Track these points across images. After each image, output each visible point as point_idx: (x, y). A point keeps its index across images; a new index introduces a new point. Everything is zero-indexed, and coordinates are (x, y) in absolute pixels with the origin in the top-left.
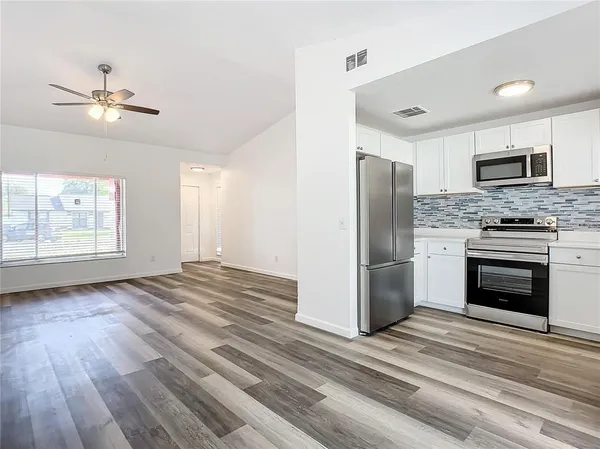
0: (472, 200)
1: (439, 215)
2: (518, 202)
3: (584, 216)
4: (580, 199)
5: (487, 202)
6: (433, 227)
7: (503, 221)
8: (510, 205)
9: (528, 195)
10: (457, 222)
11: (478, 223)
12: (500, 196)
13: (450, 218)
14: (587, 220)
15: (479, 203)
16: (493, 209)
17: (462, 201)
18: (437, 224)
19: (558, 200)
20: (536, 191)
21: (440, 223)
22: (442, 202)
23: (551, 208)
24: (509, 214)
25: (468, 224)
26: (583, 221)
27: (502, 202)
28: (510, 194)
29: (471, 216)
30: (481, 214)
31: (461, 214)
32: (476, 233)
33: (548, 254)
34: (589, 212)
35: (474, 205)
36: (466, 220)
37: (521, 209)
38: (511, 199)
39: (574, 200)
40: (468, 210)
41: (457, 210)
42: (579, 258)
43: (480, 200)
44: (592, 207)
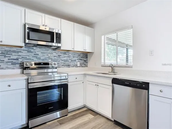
0: (14, 51)
2: (40, 54)
5: (24, 53)
7: (36, 64)
8: (37, 56)
9: (45, 52)
11: (18, 66)
12: (32, 51)
14: (64, 63)
15: (20, 54)
16: (28, 57)
17: (8, 51)
19: (55, 54)
23: (53, 58)
25: (12, 66)
26: (63, 64)
27: (33, 54)
28: (37, 50)
29: (14, 61)
34: (65, 61)
35: (16, 54)
36: (10, 64)
37: (42, 58)
38: (37, 53)
39: (60, 56)
40: (12, 57)
41: (3, 57)
42: (76, 78)
43: (21, 52)
44: (65, 59)
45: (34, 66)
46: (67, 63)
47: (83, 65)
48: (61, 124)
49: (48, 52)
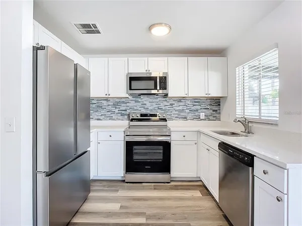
0: (123, 102)
1: (103, 112)
2: (148, 104)
3: (177, 113)
4: (176, 104)
5: (132, 104)
6: (98, 119)
7: (142, 115)
8: (144, 106)
9: (154, 100)
10: (114, 116)
11: (126, 117)
12: (140, 100)
13: (109, 113)
14: (178, 114)
15: (128, 104)
16: (135, 108)
17: (118, 102)
18: (101, 118)
19: (166, 103)
20: (157, 98)
21: (103, 117)
22: (105, 103)
23: (164, 108)
24: (144, 111)
25: (121, 118)
26: (177, 116)
27: (140, 104)
28: (144, 99)
29: (123, 112)
30: (128, 111)
31: (117, 111)
32: (126, 123)
34: (179, 111)
35: (124, 105)
36: (120, 115)
37: (150, 108)
38: (145, 102)
39: (173, 104)
40: (121, 109)
41: (114, 108)
42: (184, 136)
43: (128, 102)
44: (181, 108)
45: (140, 118)
46: (182, 114)
47: (211, 118)
48: (155, 189)
49: (157, 100)
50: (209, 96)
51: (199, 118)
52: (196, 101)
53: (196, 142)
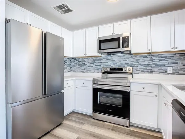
0: (98, 60)
1: (85, 67)
2: (117, 61)
3: (143, 67)
4: (141, 59)
5: (104, 61)
6: (83, 72)
7: (111, 69)
8: (113, 62)
9: (121, 58)
10: (92, 70)
11: (101, 70)
12: (110, 58)
13: (89, 68)
14: (144, 69)
15: (102, 61)
16: (107, 64)
17: (94, 60)
18: (84, 71)
19: (132, 59)
20: (124, 56)
21: (85, 70)
22: (86, 61)
23: (130, 63)
24: (113, 66)
25: (97, 71)
26: (142, 70)
27: (110, 61)
28: (114, 57)
29: (98, 67)
30: (102, 66)
31: (94, 66)
32: (99, 75)
33: (130, 86)
34: (145, 65)
35: (99, 62)
36: (96, 69)
37: (118, 64)
38: (114, 59)
39: (139, 60)
40: (97, 64)
41: (92, 64)
43: (102, 60)
44: (146, 63)
45: (109, 71)
46: (148, 68)
47: (181, 72)
50: (176, 50)
51: (166, 72)
52: (162, 56)
53: (157, 94)
